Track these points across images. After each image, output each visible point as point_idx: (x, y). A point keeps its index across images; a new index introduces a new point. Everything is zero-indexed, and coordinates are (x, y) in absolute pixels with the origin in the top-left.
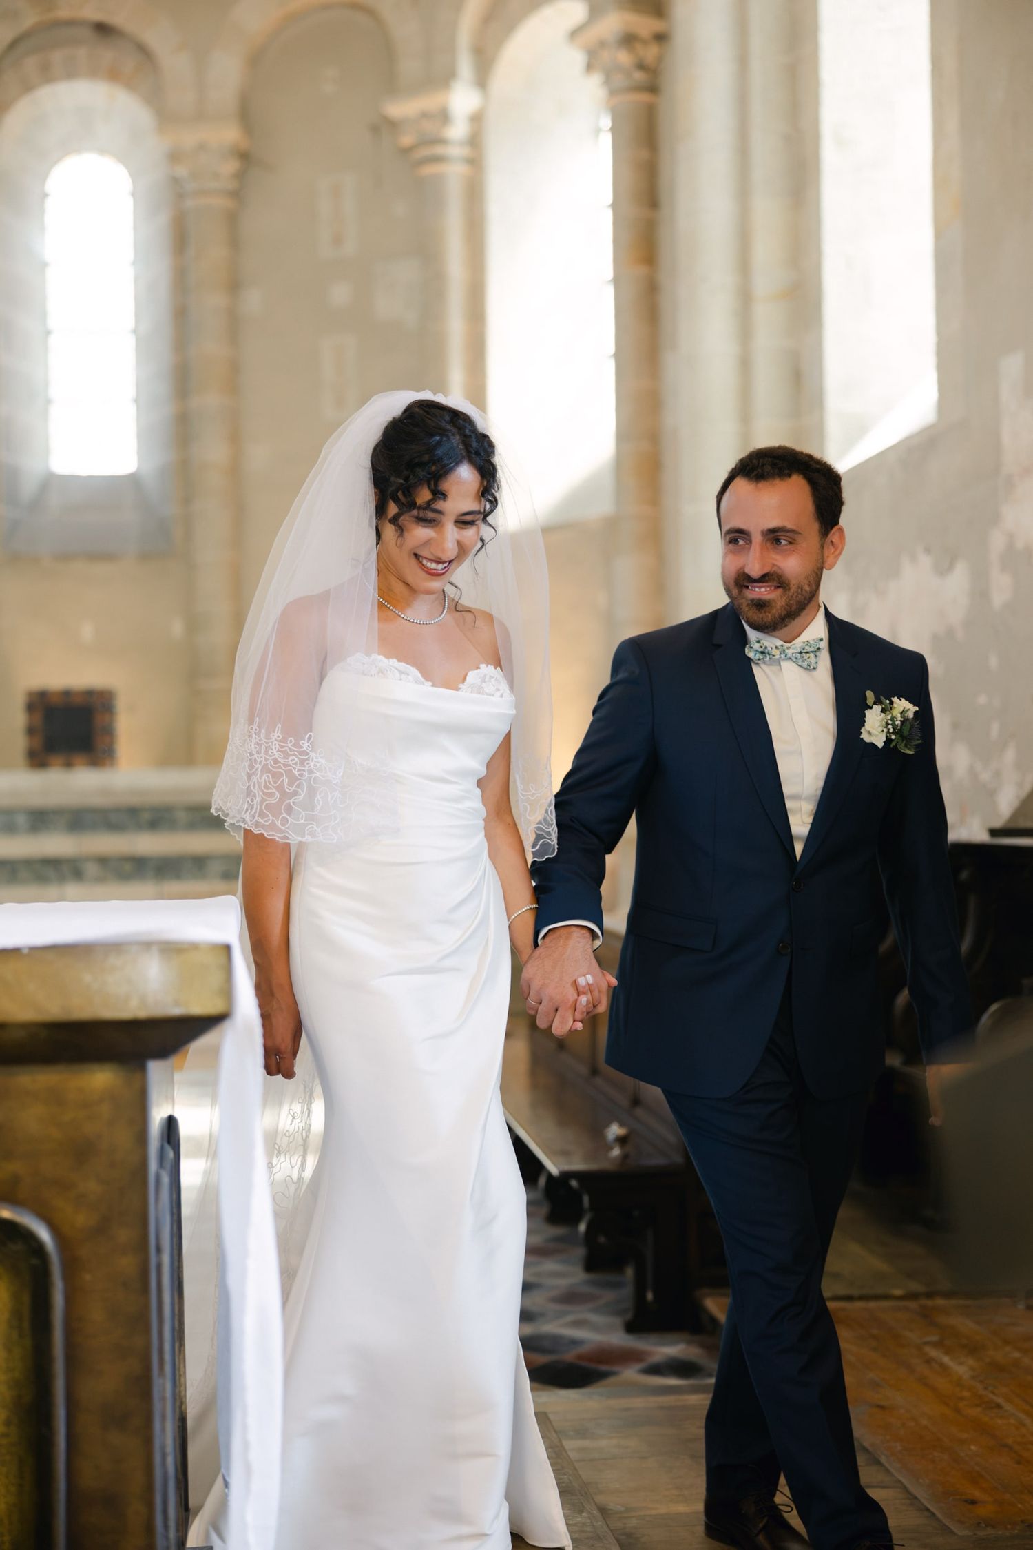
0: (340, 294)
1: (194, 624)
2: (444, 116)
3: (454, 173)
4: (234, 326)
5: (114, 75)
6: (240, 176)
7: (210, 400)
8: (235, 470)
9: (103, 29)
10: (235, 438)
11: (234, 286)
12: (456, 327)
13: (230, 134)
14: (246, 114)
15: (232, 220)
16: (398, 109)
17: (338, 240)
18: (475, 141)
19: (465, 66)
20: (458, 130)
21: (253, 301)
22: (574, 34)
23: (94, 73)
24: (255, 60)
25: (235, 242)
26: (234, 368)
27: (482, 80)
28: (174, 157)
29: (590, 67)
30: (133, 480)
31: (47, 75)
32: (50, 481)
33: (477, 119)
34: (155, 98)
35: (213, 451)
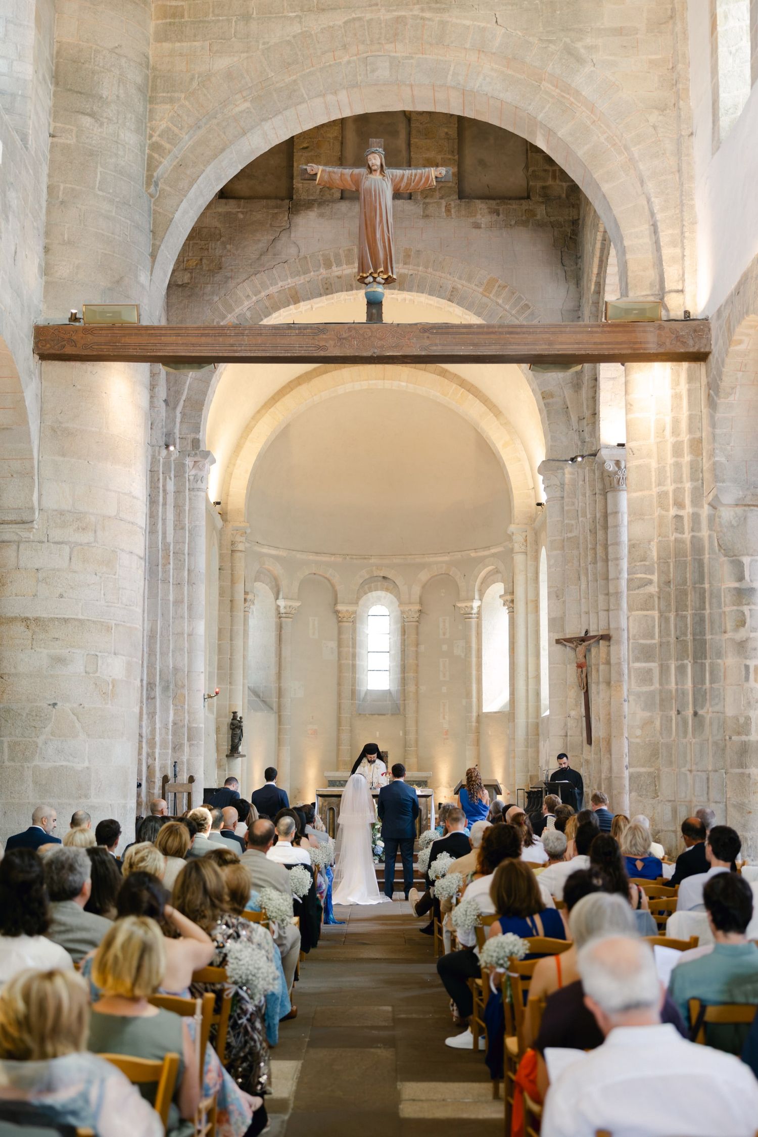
0: (445, 648)
1: (405, 733)
2: (472, 608)
3: (474, 621)
4: (417, 655)
5: (387, 590)
6: (419, 617)
7: (411, 675)
8: (417, 692)
9: (384, 577)
10: (417, 685)
11: (417, 645)
12: (474, 660)
13: (418, 607)
14: (421, 602)
15: (417, 627)
16: (459, 605)
17: (444, 634)
18: (479, 613)
19: (477, 597)
20: (475, 611)
21: (422, 648)
22: (501, 596)
23: (382, 590)
24: (423, 587)
25: (417, 634)
26: (417, 665)
27: (481, 600)
28: (403, 612)
29: (504, 605)
30: (389, 692)
31: (371, 590)
32: (368, 691)
33: (479, 607)
34: (398, 596)
35: (411, 688)
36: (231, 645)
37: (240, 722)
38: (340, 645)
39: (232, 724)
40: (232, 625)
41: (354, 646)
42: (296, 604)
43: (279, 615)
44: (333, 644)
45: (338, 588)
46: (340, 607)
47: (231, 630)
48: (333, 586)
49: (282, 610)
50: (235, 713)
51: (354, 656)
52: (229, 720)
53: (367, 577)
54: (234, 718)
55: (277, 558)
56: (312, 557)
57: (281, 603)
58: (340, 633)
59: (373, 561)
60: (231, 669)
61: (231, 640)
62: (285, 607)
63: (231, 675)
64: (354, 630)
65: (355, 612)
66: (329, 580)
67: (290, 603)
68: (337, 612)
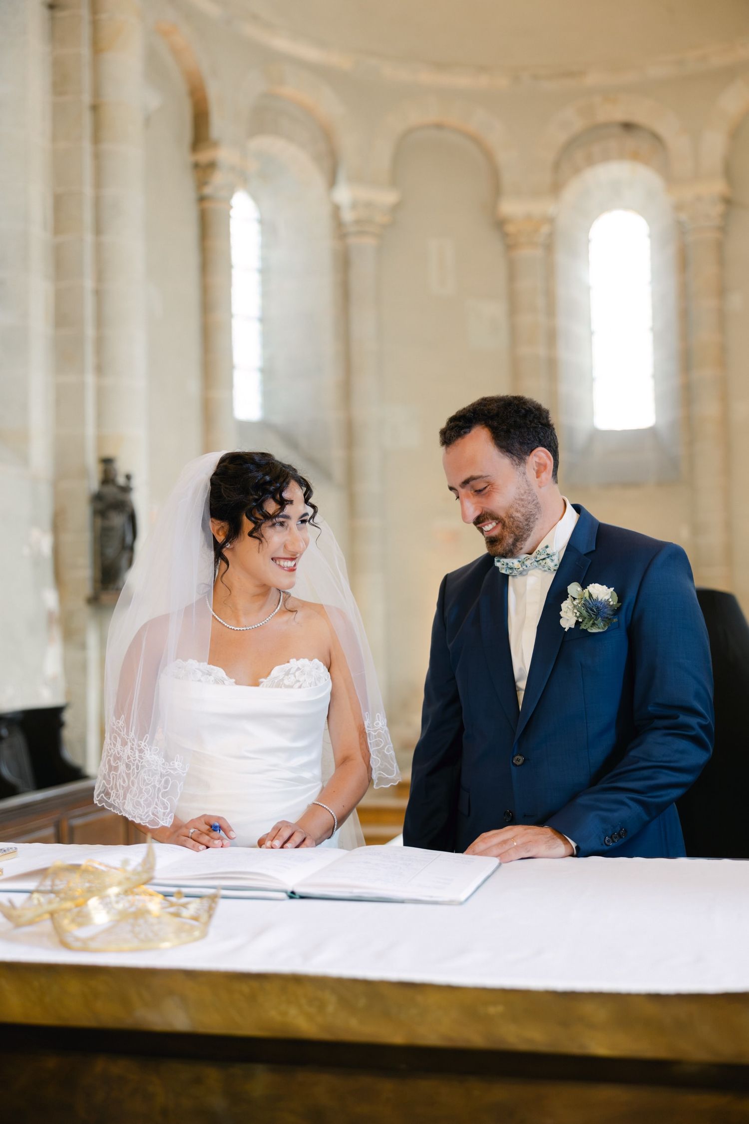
4: (722, 319)
5: (635, 156)
6: (725, 216)
7: (706, 374)
8: (725, 421)
9: (628, 127)
10: (725, 398)
11: (722, 291)
13: (718, 187)
14: (728, 172)
15: (720, 247)
21: (735, 301)
23: (622, 156)
24: (735, 135)
25: (722, 261)
26: (723, 350)
28: (678, 207)
30: (652, 432)
31: (590, 161)
32: (596, 435)
34: (665, 168)
35: (709, 408)
36: (99, 248)
37: (126, 490)
38: (513, 309)
39: (97, 498)
40: (98, 184)
41: (551, 309)
42: (389, 198)
43: (340, 230)
44: (496, 310)
45: (505, 157)
46: (510, 207)
47: (98, 203)
48: (488, 155)
49: (348, 216)
50: (107, 462)
51: (552, 337)
52: (94, 484)
53: (578, 124)
54: (108, 478)
55: (323, 73)
56: (426, 77)
57: (344, 194)
58: (512, 276)
59: (593, 79)
60: (100, 321)
61: (98, 230)
62: (354, 206)
63: (100, 343)
64: (550, 271)
65: (551, 220)
66: (476, 140)
67: (366, 194)
68: (500, 224)
